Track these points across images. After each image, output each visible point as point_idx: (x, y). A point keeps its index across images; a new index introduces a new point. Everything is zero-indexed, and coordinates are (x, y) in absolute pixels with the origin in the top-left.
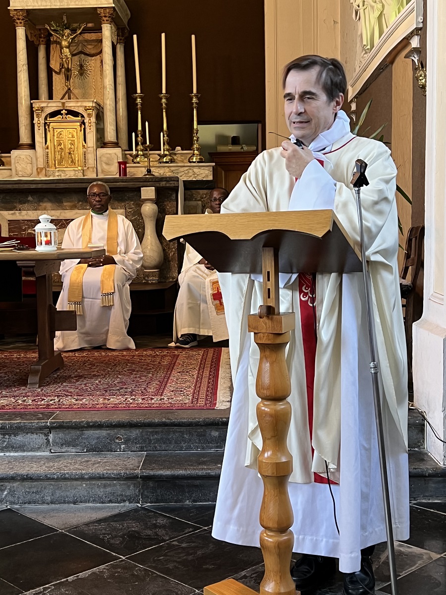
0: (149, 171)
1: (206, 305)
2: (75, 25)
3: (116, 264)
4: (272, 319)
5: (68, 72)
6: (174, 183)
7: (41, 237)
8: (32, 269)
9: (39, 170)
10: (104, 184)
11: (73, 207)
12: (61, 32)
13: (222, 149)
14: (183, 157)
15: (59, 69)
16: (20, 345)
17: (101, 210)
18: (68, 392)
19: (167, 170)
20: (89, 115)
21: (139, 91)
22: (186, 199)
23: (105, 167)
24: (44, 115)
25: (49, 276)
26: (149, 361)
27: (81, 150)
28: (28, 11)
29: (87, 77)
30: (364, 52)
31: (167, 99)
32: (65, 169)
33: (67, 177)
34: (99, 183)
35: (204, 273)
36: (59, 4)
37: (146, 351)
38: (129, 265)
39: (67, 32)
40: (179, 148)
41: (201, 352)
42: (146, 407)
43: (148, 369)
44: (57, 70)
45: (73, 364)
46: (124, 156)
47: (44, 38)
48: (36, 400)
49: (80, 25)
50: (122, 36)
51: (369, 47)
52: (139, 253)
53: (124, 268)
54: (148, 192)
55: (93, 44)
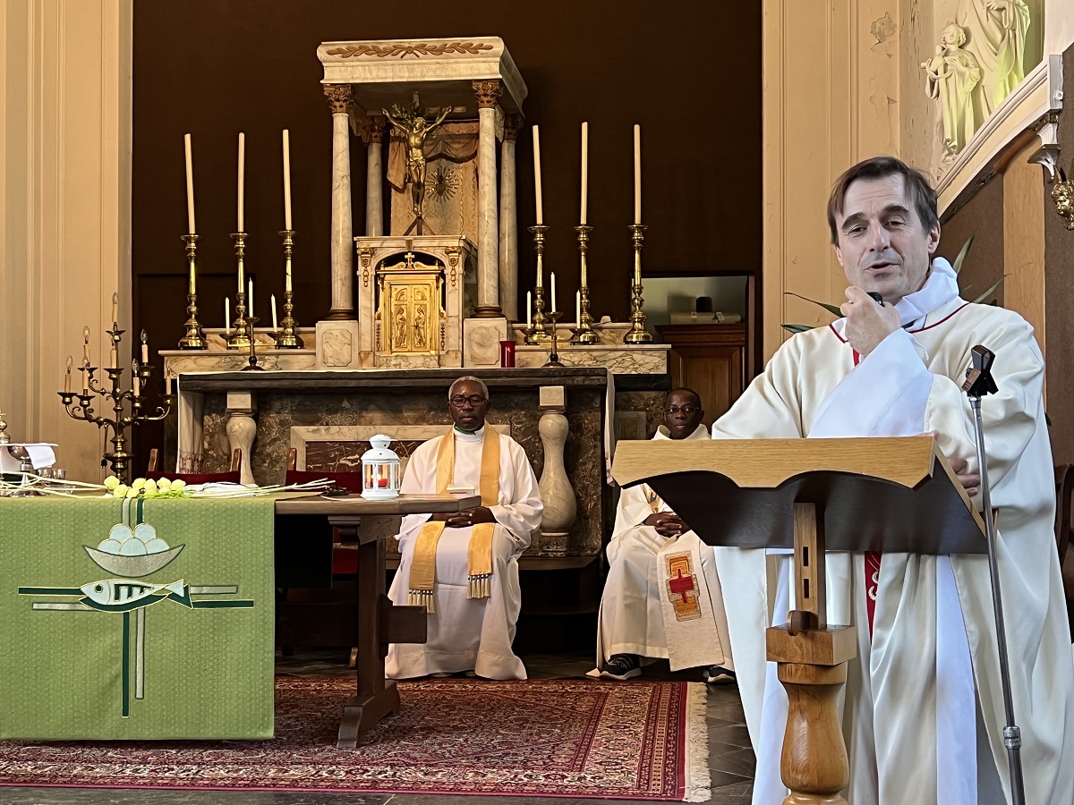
0: (554, 358)
1: (657, 601)
2: (433, 110)
3: (496, 522)
4: (813, 638)
5: (419, 188)
6: (599, 380)
7: (372, 474)
8: (353, 531)
9: (362, 356)
10: (478, 380)
11: (419, 421)
12: (410, 122)
13: (679, 319)
14: (613, 334)
15: (402, 183)
16: (321, 667)
17: (471, 426)
18: (409, 757)
19: (585, 356)
20: (453, 262)
21: (539, 220)
22: (617, 407)
23: (477, 349)
24: (374, 262)
25: (381, 544)
26: (553, 705)
27: (437, 322)
28: (354, 87)
29: (450, 197)
30: (947, 152)
31: (588, 234)
32: (407, 354)
33: (411, 368)
34: (471, 378)
35: (653, 541)
36: (407, 75)
37: (546, 683)
38: (519, 525)
39: (419, 121)
40: (607, 318)
41: (649, 690)
42: (554, 792)
43: (552, 720)
44: (399, 184)
45: (416, 705)
46: (510, 331)
47: (379, 131)
48: (354, 772)
49: (441, 110)
50: (513, 128)
51: (955, 143)
52: (537, 503)
53: (509, 529)
54: (552, 395)
55: (462, 141)
